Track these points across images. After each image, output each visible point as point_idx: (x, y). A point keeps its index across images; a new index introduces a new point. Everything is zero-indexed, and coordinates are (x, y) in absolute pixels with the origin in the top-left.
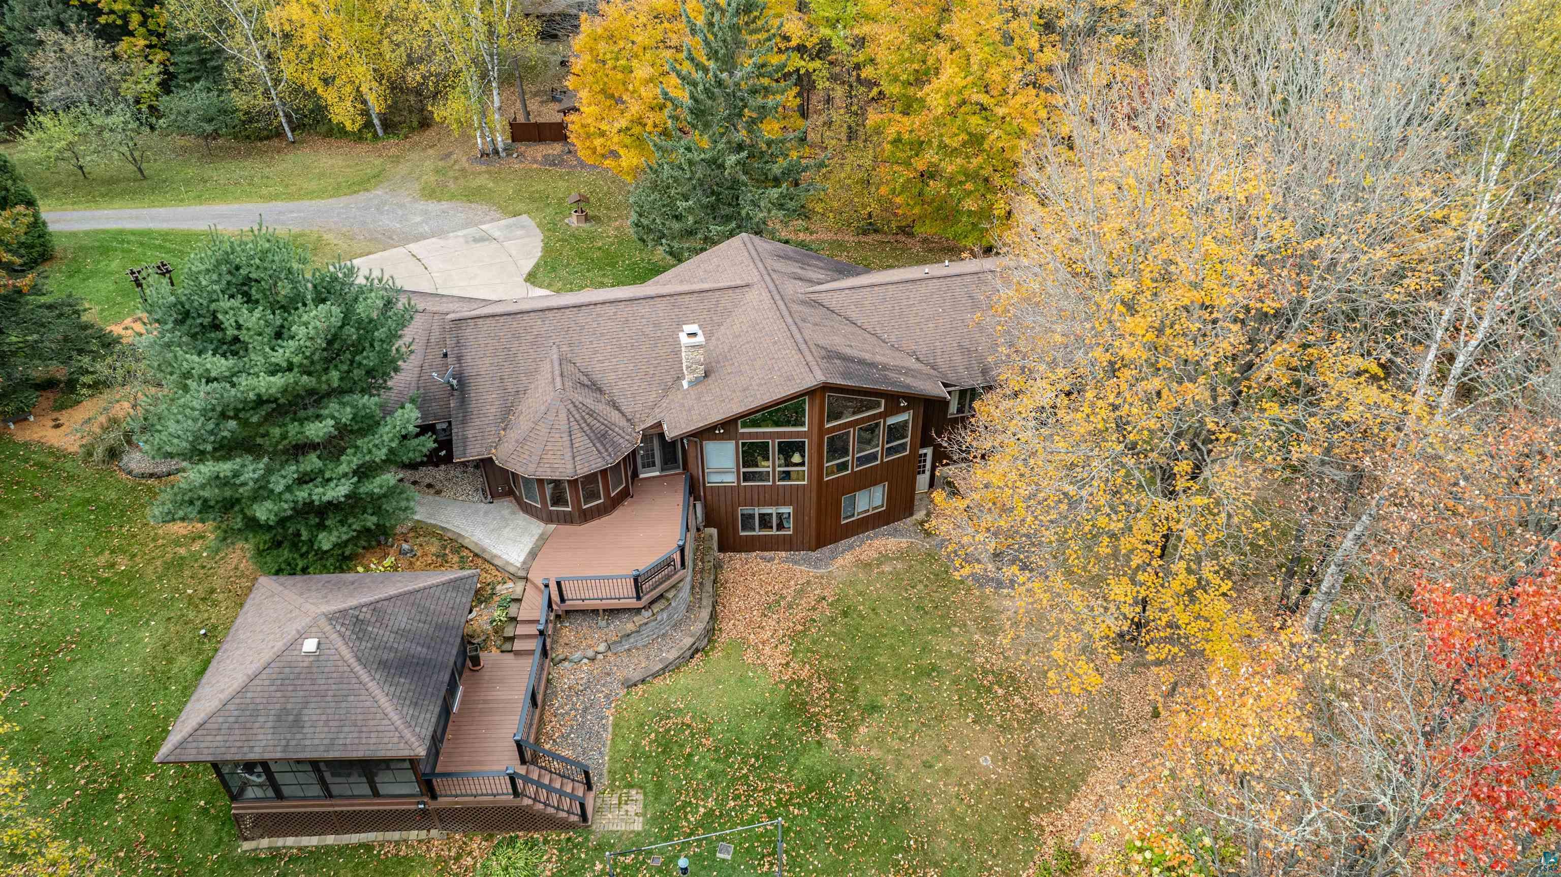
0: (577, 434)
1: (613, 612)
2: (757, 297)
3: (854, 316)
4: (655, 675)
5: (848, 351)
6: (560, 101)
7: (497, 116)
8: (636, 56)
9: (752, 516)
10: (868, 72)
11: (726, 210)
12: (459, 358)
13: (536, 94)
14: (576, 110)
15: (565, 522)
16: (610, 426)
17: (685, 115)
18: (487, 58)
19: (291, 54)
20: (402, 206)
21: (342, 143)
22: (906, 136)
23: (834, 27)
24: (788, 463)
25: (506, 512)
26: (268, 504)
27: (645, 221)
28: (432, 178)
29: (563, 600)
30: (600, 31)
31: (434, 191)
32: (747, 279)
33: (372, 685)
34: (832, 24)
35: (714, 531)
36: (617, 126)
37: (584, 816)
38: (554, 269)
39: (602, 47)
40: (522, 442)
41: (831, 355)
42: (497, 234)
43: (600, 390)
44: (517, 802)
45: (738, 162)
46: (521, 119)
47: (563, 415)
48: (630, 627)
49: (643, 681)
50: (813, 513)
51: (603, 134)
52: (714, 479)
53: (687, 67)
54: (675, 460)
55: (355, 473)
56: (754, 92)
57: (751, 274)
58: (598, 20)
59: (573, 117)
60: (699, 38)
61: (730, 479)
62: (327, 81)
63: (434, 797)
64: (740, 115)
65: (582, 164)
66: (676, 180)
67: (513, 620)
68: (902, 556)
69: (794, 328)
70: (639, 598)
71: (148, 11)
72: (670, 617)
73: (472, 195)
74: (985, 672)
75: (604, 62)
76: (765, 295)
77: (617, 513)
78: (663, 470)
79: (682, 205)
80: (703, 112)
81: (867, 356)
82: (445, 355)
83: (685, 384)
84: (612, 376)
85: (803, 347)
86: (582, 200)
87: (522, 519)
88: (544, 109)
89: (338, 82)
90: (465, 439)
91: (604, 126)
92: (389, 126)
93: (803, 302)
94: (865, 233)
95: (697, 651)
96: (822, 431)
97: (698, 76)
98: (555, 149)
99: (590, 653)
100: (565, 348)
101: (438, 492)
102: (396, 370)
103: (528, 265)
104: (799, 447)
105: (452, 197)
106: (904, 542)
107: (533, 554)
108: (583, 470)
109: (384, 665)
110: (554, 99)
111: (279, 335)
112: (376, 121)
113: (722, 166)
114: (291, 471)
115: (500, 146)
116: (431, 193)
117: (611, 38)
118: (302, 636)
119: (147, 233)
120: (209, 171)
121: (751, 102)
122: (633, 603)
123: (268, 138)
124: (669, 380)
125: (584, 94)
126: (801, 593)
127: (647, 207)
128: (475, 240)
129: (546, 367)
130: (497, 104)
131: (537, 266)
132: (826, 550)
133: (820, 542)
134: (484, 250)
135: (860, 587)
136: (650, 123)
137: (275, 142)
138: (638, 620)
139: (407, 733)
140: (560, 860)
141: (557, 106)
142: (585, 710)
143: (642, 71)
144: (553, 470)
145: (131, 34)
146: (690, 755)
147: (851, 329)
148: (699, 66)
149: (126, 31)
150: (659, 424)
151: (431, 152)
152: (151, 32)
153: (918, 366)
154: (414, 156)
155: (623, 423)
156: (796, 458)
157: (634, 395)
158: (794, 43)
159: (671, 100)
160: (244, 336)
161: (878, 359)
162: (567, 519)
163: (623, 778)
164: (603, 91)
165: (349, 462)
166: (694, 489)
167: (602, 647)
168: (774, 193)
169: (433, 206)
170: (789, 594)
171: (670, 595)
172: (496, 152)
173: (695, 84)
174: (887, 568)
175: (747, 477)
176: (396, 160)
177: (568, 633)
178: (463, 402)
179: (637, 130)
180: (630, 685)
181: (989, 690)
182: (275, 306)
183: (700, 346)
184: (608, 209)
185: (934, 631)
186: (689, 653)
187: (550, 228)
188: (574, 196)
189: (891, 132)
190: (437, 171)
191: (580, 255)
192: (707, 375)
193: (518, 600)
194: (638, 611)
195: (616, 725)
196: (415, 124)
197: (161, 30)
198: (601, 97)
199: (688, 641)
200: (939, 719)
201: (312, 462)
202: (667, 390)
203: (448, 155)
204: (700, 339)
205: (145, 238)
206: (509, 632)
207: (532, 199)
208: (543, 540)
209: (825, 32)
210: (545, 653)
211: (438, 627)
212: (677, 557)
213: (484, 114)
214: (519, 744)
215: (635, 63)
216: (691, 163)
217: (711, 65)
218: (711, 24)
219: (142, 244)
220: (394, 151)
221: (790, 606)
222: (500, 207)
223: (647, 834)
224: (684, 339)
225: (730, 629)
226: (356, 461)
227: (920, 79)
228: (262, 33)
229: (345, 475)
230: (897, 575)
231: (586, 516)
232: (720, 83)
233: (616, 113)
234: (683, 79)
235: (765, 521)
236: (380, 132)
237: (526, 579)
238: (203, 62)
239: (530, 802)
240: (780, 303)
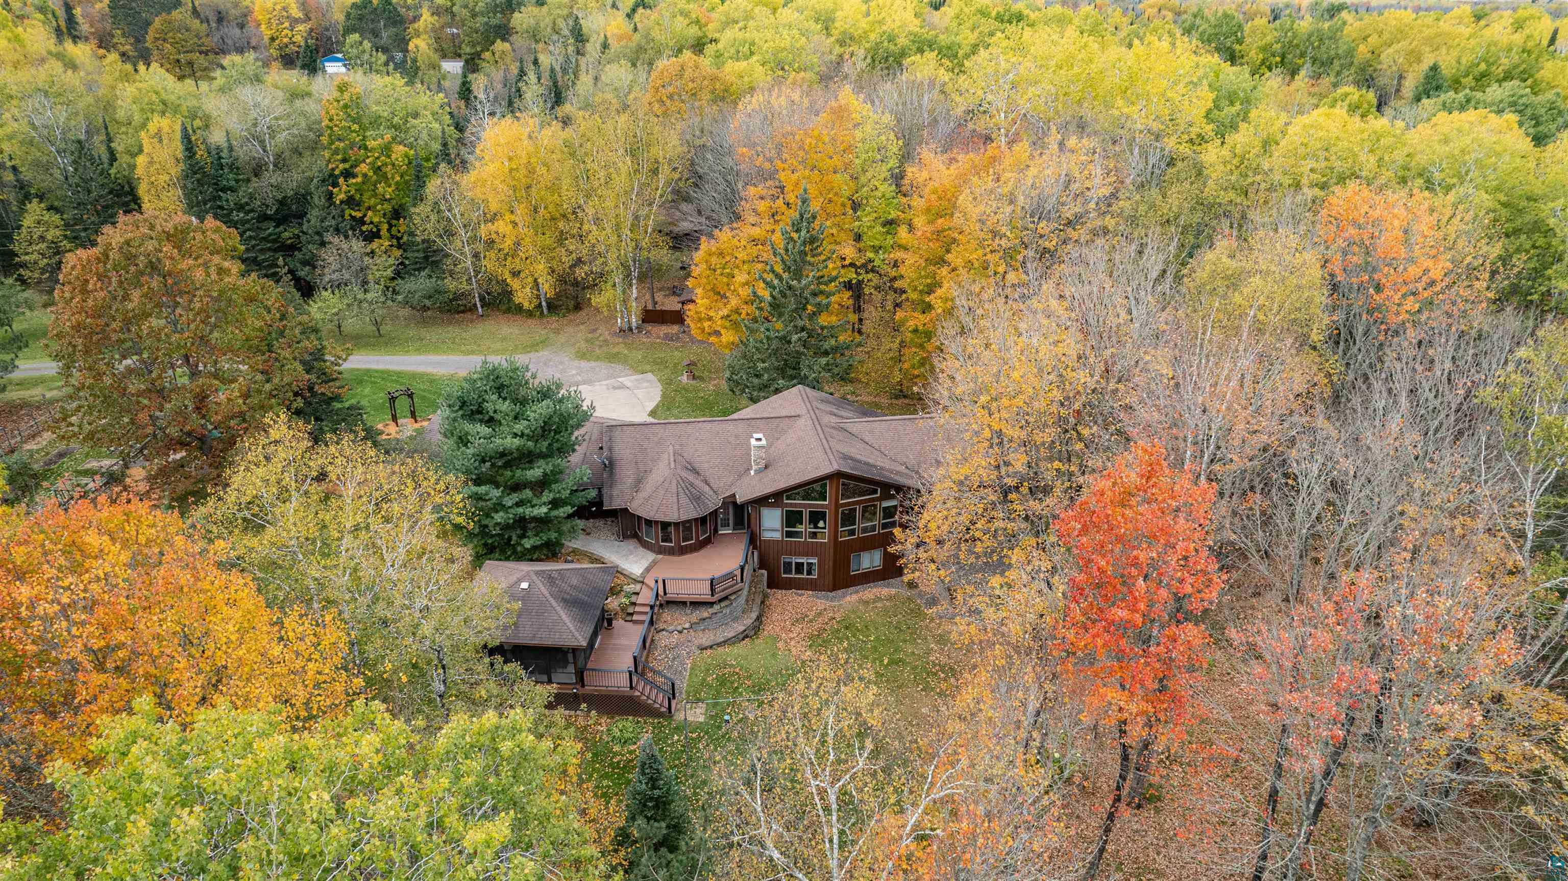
0: (682, 495)
1: (696, 604)
2: (804, 423)
3: (867, 439)
4: (719, 645)
5: (859, 457)
6: (679, 295)
7: (634, 304)
8: (738, 267)
9: (790, 564)
10: (898, 284)
11: (790, 372)
12: (610, 449)
13: (661, 289)
14: (693, 301)
15: (669, 554)
16: (702, 493)
17: (767, 307)
18: (631, 263)
19: (492, 254)
20: (562, 363)
21: (517, 317)
22: (921, 328)
23: (877, 252)
24: (816, 527)
25: (631, 547)
26: (501, 514)
27: (735, 377)
28: (583, 345)
29: (665, 593)
30: (714, 249)
31: (584, 354)
32: (798, 412)
33: (558, 608)
34: (876, 249)
35: (765, 572)
36: (721, 313)
37: (670, 712)
38: (669, 409)
39: (714, 260)
40: (647, 500)
41: (846, 457)
42: (629, 384)
43: (698, 473)
44: (631, 693)
45: (800, 339)
46: (650, 307)
47: (674, 483)
48: (706, 615)
49: (711, 647)
50: (831, 564)
51: (710, 319)
52: (767, 535)
53: (769, 277)
54: (742, 524)
55: (550, 503)
56: (814, 294)
57: (801, 409)
58: (712, 241)
59: (691, 306)
60: (778, 259)
61: (777, 536)
62: (515, 274)
63: (583, 686)
64: (805, 309)
65: (693, 340)
66: (757, 349)
67: (634, 604)
68: (890, 598)
69: (824, 441)
70: (712, 595)
71: (394, 222)
72: (731, 613)
73: (613, 358)
74: (935, 665)
75: (715, 270)
76: (809, 423)
77: (703, 552)
78: (734, 529)
79: (760, 365)
80: (778, 306)
81: (871, 461)
82: (601, 448)
83: (752, 473)
84: (706, 465)
85: (828, 451)
86: (692, 364)
87: (642, 551)
88: (666, 301)
89: (522, 275)
90: (611, 496)
91: (712, 313)
92: (553, 307)
93: (833, 428)
94: (897, 397)
95: (747, 636)
96: (837, 506)
97: (776, 282)
98: (675, 329)
99: (679, 628)
100: (677, 447)
101: (588, 534)
102: (574, 451)
103: (651, 406)
104: (822, 516)
105: (598, 358)
106: (893, 591)
107: (648, 570)
108: (684, 517)
109: (564, 600)
110: (674, 293)
111: (516, 418)
112: (544, 304)
113: (789, 342)
114: (515, 497)
115: (634, 325)
116: (582, 355)
117: (721, 254)
118: (520, 581)
119: (387, 372)
120: (423, 332)
121: (811, 300)
122: (709, 598)
123: (463, 312)
124: (742, 469)
125: (699, 291)
126: (820, 614)
127: (737, 367)
128: (614, 388)
129: (665, 456)
130: (635, 295)
131: (657, 406)
132: (840, 592)
133: (835, 588)
134: (621, 394)
135: (859, 614)
136: (744, 312)
137: (468, 315)
138: (711, 611)
139: (577, 634)
140: (653, 732)
141: (677, 299)
142: (674, 659)
143: (741, 278)
144: (665, 516)
145: (380, 237)
146: (737, 688)
147: (863, 445)
148: (778, 276)
149: (376, 235)
150: (734, 495)
151: (582, 327)
152: (392, 237)
153: (907, 471)
154: (570, 329)
155: (711, 493)
156: (821, 524)
157: (719, 478)
158: (847, 262)
159: (758, 297)
160: (498, 417)
161: (878, 463)
162: (671, 552)
163: (695, 695)
164: (713, 289)
165: (547, 496)
166: (754, 540)
167: (687, 625)
168: (824, 361)
169: (584, 364)
170: (811, 615)
171: (733, 598)
172: (630, 329)
173: (774, 288)
174: (879, 605)
175: (789, 534)
176: (557, 332)
177: (667, 615)
178: (611, 474)
179: (734, 317)
180: (703, 649)
181: (936, 674)
182: (515, 401)
183: (763, 447)
184: (710, 372)
185: (905, 641)
186: (741, 636)
187: (667, 383)
188: (686, 362)
189: (911, 324)
190: (587, 341)
191: (688, 400)
192: (766, 467)
193: (638, 594)
194: (711, 604)
195: (692, 669)
196: (571, 307)
197: (399, 235)
198: (711, 294)
199: (742, 628)
200: (899, 687)
201: (527, 493)
202: (740, 476)
203: (595, 330)
204: (764, 442)
205: (386, 375)
206: (630, 610)
207: (655, 363)
208: (654, 564)
209: (871, 255)
210: (652, 623)
211: (594, 588)
212: (738, 573)
213: (625, 302)
214: (635, 658)
215: (736, 271)
216: (768, 338)
217: (785, 276)
218: (787, 250)
219: (383, 379)
220: (555, 325)
221: (811, 621)
222: (632, 367)
223: (707, 724)
224: (753, 442)
225: (769, 629)
226: (551, 496)
227: (930, 290)
228: (474, 239)
229: (544, 504)
230: (886, 609)
231: (683, 551)
232: (790, 287)
233: (720, 305)
234: (767, 284)
235: (799, 567)
236: (545, 311)
237: (643, 582)
238: (426, 258)
239: (638, 694)
240: (818, 427)
